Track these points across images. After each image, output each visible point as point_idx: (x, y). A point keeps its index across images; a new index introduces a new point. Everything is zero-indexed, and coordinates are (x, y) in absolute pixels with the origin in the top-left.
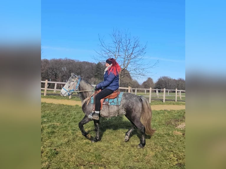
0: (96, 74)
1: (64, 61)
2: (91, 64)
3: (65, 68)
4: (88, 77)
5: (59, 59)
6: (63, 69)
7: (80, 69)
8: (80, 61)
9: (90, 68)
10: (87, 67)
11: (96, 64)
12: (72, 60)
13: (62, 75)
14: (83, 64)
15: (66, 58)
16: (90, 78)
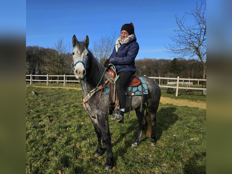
0: (172, 69)
1: (143, 61)
2: (167, 61)
3: (145, 67)
4: (164, 72)
5: (139, 60)
6: (142, 67)
7: (156, 66)
8: (156, 60)
9: (166, 64)
10: (163, 63)
11: (171, 60)
12: (150, 59)
13: (142, 72)
14: (159, 62)
15: (145, 58)
16: (166, 73)
